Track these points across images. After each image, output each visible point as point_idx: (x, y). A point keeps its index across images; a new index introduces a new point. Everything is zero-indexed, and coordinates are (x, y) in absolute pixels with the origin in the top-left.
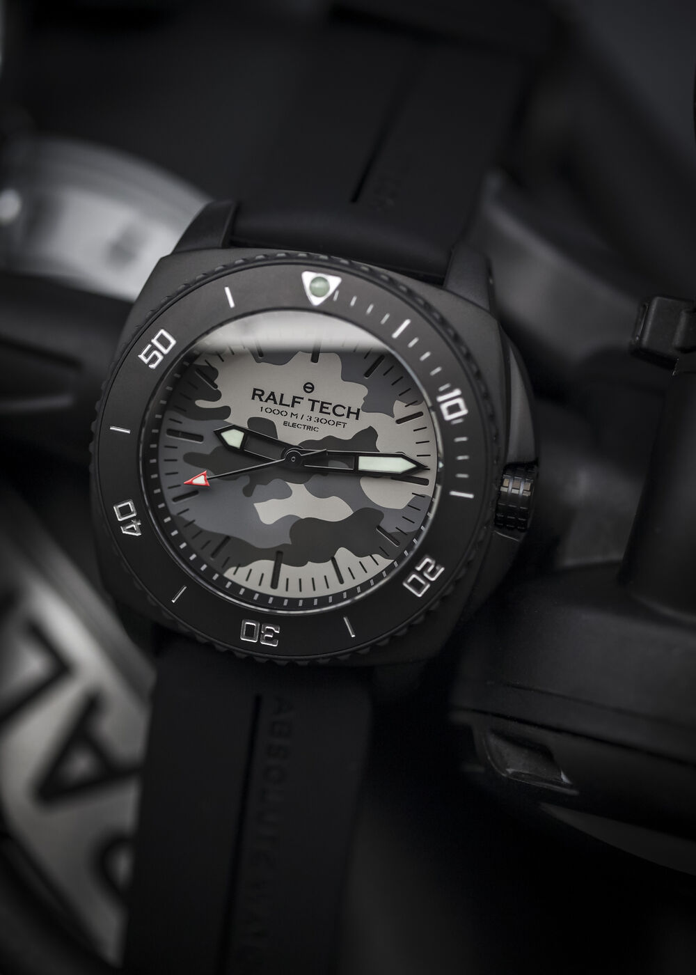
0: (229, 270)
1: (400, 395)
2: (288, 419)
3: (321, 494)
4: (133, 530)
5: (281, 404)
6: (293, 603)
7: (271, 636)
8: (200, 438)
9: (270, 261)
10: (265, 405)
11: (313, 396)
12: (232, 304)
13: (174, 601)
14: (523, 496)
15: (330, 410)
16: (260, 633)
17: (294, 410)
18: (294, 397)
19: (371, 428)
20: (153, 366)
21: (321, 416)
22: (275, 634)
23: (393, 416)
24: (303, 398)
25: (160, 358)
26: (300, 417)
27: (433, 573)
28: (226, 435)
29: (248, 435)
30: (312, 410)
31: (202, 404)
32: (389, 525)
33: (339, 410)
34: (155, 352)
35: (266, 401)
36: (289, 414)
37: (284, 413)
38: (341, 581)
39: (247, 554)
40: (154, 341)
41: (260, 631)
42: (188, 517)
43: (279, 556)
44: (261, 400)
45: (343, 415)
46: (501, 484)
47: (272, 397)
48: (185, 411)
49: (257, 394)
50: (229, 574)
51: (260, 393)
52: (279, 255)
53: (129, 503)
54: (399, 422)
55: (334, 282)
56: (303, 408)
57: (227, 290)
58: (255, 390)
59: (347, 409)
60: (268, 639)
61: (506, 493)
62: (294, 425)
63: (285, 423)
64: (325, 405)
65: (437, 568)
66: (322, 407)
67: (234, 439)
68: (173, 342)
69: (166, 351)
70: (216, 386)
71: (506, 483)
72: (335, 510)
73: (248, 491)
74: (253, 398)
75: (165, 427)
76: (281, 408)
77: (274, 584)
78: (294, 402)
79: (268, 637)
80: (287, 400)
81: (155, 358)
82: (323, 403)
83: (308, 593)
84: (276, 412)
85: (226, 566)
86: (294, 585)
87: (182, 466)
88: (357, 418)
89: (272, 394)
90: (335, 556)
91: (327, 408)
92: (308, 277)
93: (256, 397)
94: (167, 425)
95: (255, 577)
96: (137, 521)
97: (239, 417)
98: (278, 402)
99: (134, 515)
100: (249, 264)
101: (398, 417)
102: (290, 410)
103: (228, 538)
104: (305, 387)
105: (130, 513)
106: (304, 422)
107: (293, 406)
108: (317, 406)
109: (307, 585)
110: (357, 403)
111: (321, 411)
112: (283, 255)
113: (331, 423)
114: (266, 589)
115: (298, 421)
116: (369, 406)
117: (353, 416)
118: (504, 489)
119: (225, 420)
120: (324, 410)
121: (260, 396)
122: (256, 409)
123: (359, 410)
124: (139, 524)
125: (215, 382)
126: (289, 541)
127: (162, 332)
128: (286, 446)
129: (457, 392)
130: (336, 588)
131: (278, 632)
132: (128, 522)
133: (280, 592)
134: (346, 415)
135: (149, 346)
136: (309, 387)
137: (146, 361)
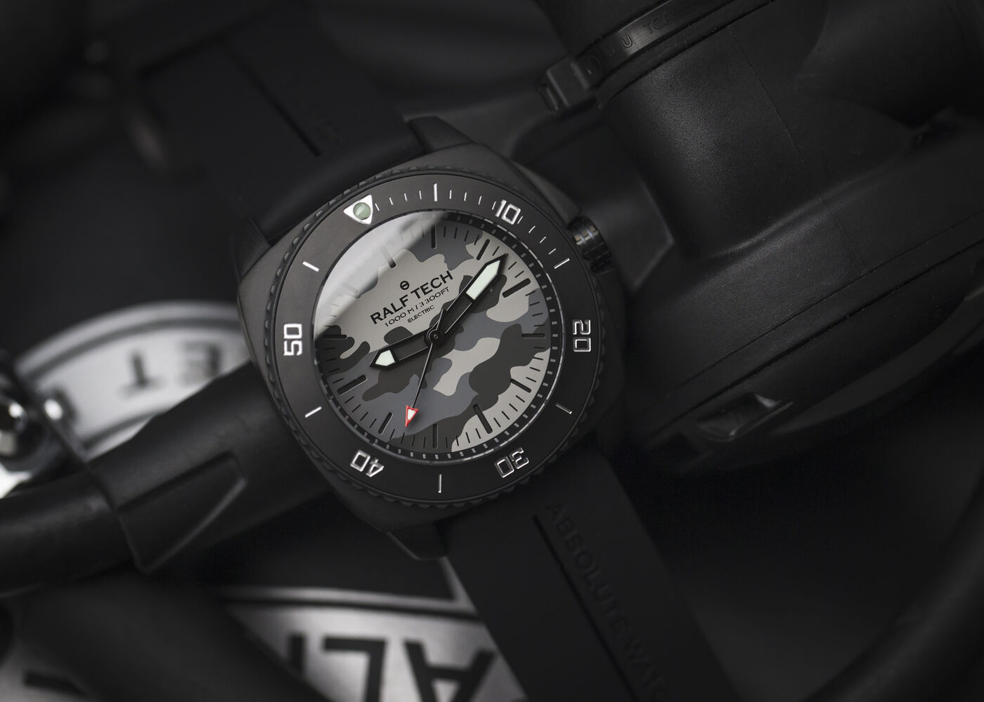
0: (294, 250)
1: (465, 240)
2: (408, 316)
3: (469, 345)
4: (376, 469)
5: (396, 311)
6: (512, 429)
7: (521, 458)
8: (362, 378)
9: (317, 222)
10: (386, 320)
11: (412, 288)
12: (316, 269)
13: (440, 492)
14: (596, 237)
15: (430, 288)
16: (512, 462)
17: (408, 307)
18: (401, 299)
19: (465, 277)
20: (300, 353)
21: (428, 296)
22: (521, 455)
23: (472, 258)
24: (407, 295)
25: (300, 343)
26: (415, 309)
27: (586, 329)
28: (379, 362)
29: (392, 348)
30: (419, 297)
31: (346, 355)
32: (528, 329)
33: (436, 283)
34: (293, 343)
35: (385, 317)
36: (407, 313)
37: (403, 315)
38: (529, 390)
39: (455, 426)
40: (286, 336)
41: (510, 461)
42: (398, 435)
43: (477, 408)
44: (381, 319)
45: (441, 284)
46: (576, 242)
47: (387, 312)
48: (338, 369)
49: (375, 318)
50: (455, 448)
51: (377, 315)
52: (317, 215)
53: (359, 454)
54: (479, 258)
55: (368, 200)
56: (412, 301)
57: (305, 264)
58: (372, 316)
59: (440, 278)
60: (520, 463)
61: (583, 244)
62: (415, 317)
63: (409, 321)
64: (424, 288)
65: (586, 323)
66: (423, 290)
67: (386, 359)
68: (299, 326)
69: (300, 336)
70: (345, 336)
71: (577, 238)
72: (487, 348)
73: (424, 385)
74: (375, 323)
75: (335, 391)
76: (398, 313)
77: (489, 430)
78: (403, 302)
79: (519, 460)
80: (398, 305)
81: (296, 347)
82: (422, 287)
83: (514, 416)
84: (397, 318)
85: (449, 446)
86: (501, 419)
87: (367, 406)
88: (451, 278)
89: (385, 309)
90: (512, 377)
91: (427, 288)
92: (349, 211)
93: (377, 320)
94: (335, 388)
95: (473, 436)
96: (374, 460)
97: (377, 342)
98: (393, 311)
99: (369, 458)
100: (304, 235)
101: (475, 256)
102: (405, 310)
103: (435, 425)
104: (402, 287)
105: (365, 459)
106: (420, 309)
107: (405, 306)
108: (420, 292)
109: (510, 411)
110: (443, 269)
111: (425, 293)
112: (320, 212)
113: (438, 295)
114: (486, 437)
115: (416, 312)
116: (452, 264)
117: (448, 279)
118: (578, 243)
119: (370, 352)
120: (426, 291)
121: (378, 318)
122: (383, 328)
123: (448, 272)
124: (376, 461)
125: (342, 333)
126: (475, 394)
127: (286, 326)
128: (424, 333)
129: (504, 203)
130: (529, 398)
131: (522, 452)
132: (369, 466)
133: (497, 431)
134: (442, 282)
135: (286, 343)
136: (404, 285)
137: (292, 353)
